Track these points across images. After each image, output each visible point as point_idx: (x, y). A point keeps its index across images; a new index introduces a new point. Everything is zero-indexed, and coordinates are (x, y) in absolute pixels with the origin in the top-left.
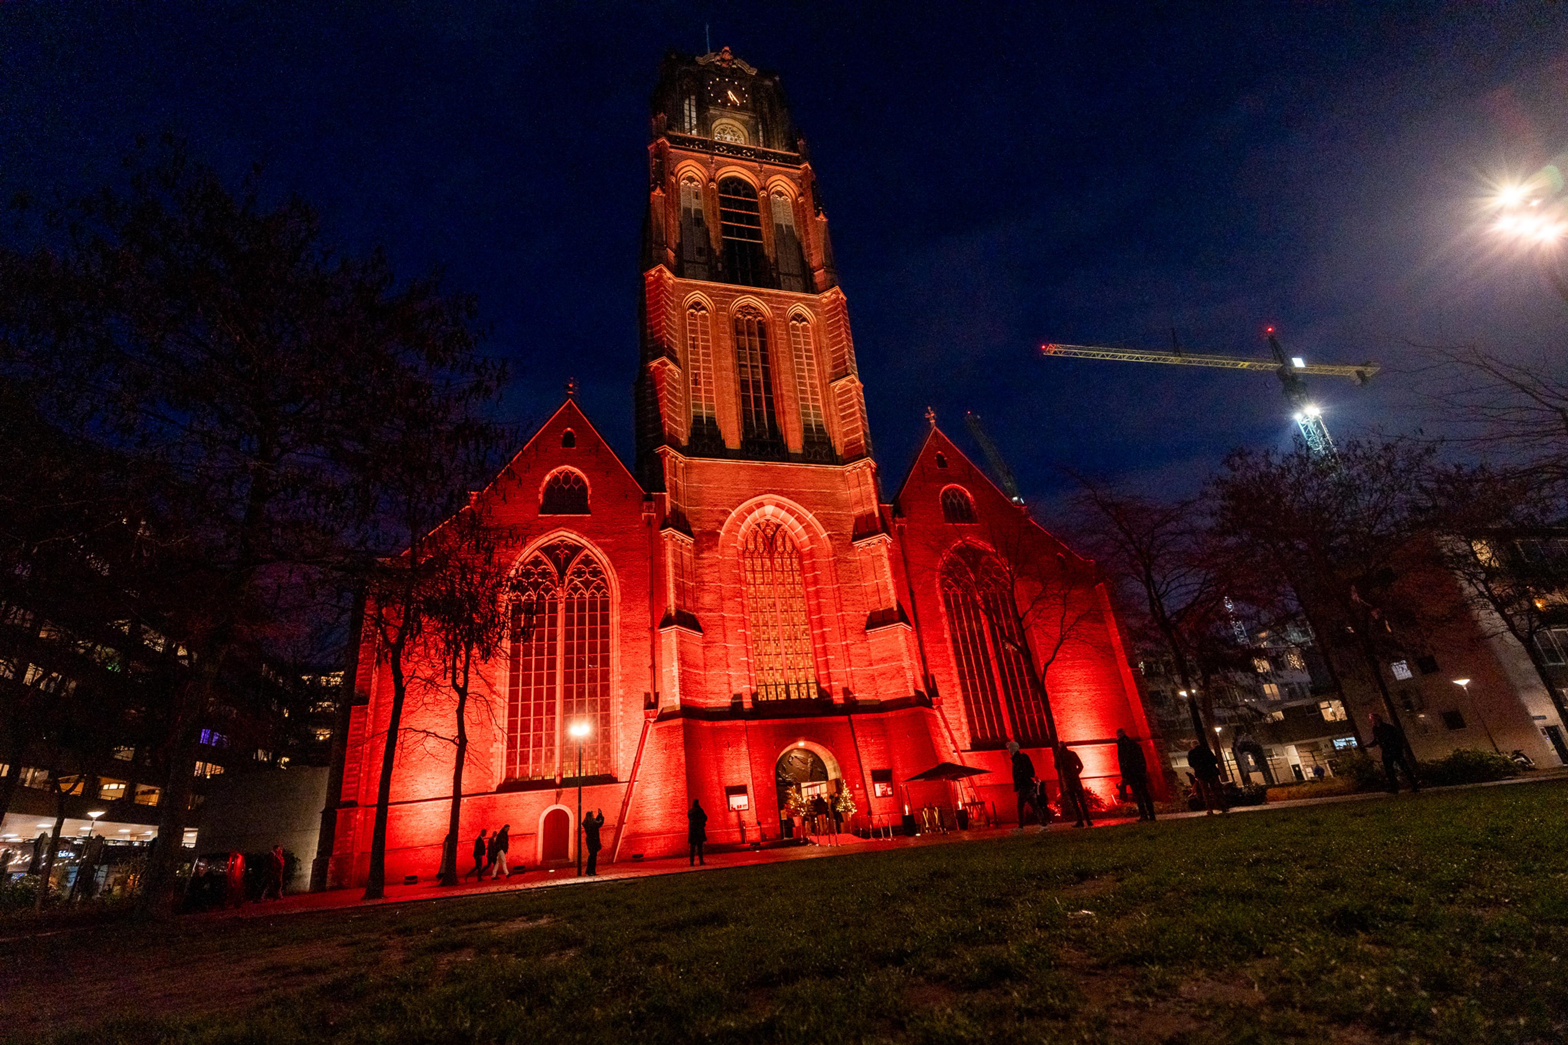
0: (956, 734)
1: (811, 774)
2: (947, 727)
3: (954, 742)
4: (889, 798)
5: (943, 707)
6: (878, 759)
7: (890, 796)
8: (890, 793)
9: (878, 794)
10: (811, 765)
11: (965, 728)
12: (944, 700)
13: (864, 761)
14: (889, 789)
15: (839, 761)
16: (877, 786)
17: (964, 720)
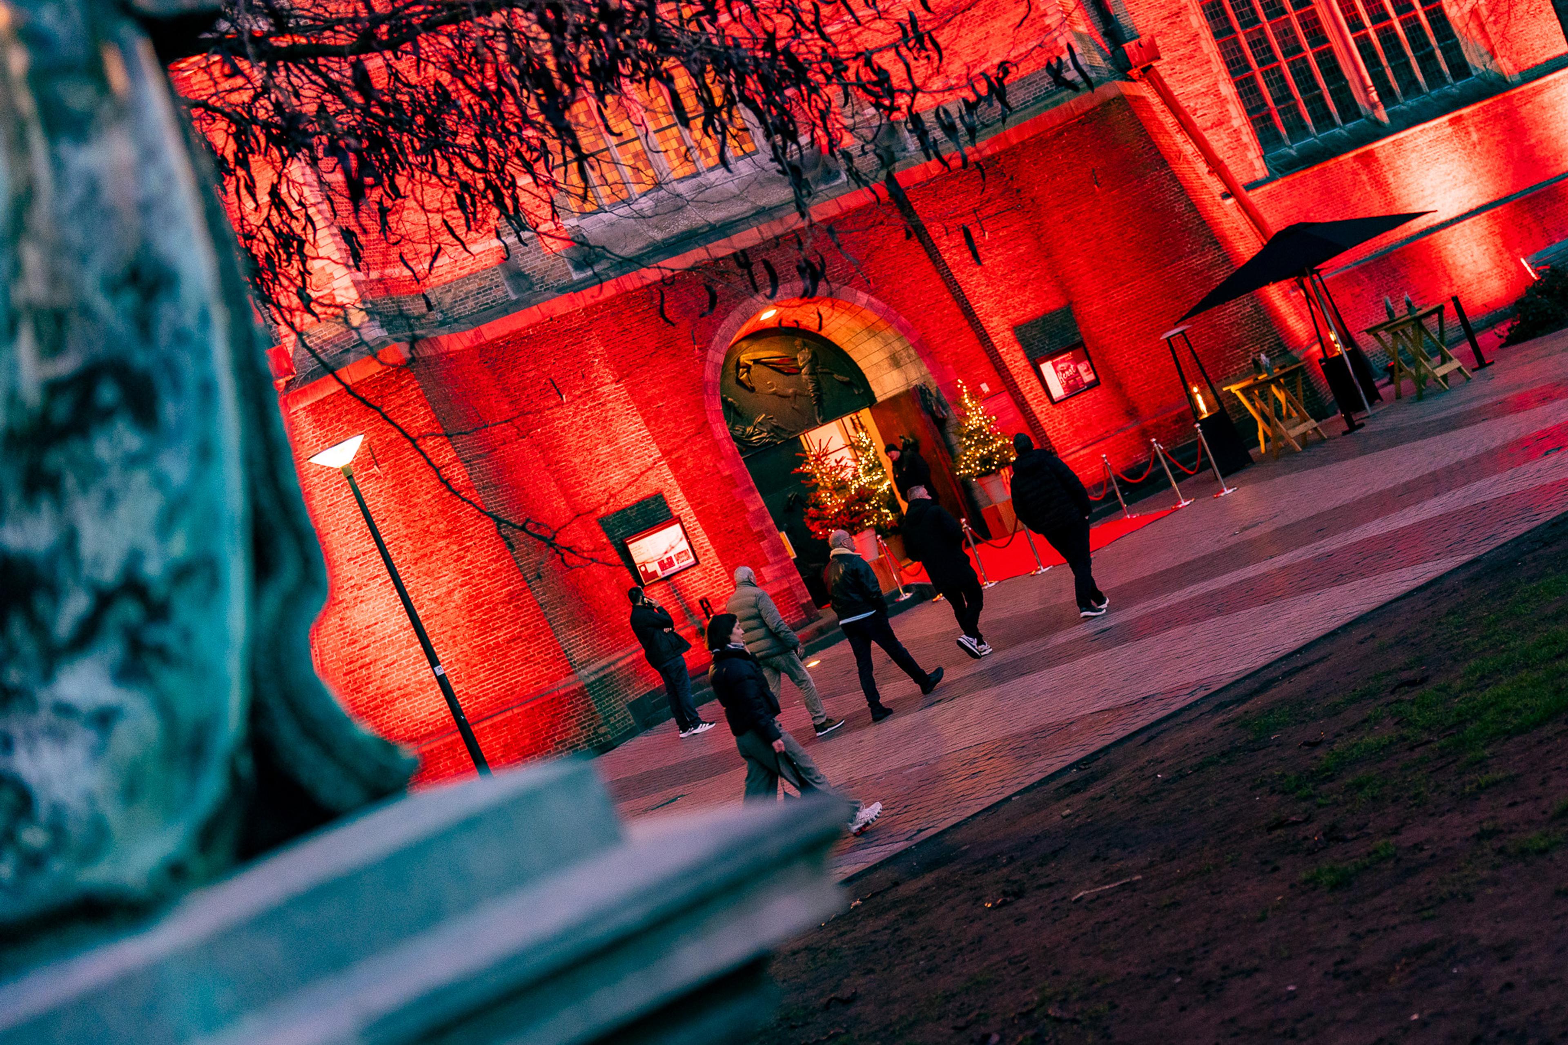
0: (1218, 142)
1: (819, 400)
2: (1186, 125)
3: (1217, 167)
4: (1091, 395)
5: (1162, 67)
6: (1023, 287)
7: (1092, 385)
8: (1088, 377)
9: (1057, 390)
10: (812, 373)
11: (1237, 117)
12: (1158, 42)
13: (983, 307)
14: (1082, 368)
15: (905, 331)
16: (1047, 368)
17: (1227, 90)
